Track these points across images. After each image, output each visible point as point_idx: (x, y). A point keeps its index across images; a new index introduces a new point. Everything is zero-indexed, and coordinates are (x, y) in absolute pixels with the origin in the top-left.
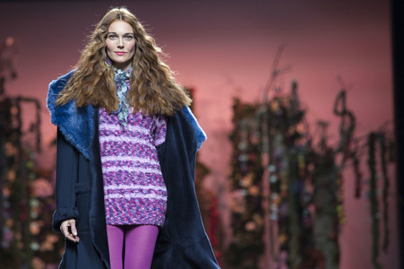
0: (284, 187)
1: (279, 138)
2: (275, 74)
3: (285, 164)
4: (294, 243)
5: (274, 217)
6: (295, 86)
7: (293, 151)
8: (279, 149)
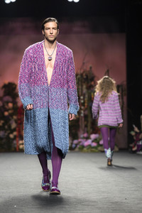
0: (86, 104)
1: (84, 87)
2: (84, 63)
3: (87, 96)
4: (89, 125)
5: (82, 115)
6: (91, 68)
7: (90, 91)
8: (85, 91)
